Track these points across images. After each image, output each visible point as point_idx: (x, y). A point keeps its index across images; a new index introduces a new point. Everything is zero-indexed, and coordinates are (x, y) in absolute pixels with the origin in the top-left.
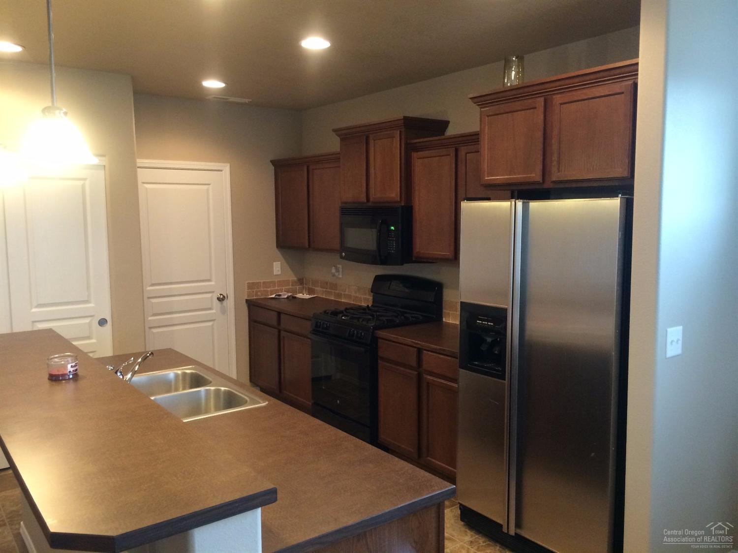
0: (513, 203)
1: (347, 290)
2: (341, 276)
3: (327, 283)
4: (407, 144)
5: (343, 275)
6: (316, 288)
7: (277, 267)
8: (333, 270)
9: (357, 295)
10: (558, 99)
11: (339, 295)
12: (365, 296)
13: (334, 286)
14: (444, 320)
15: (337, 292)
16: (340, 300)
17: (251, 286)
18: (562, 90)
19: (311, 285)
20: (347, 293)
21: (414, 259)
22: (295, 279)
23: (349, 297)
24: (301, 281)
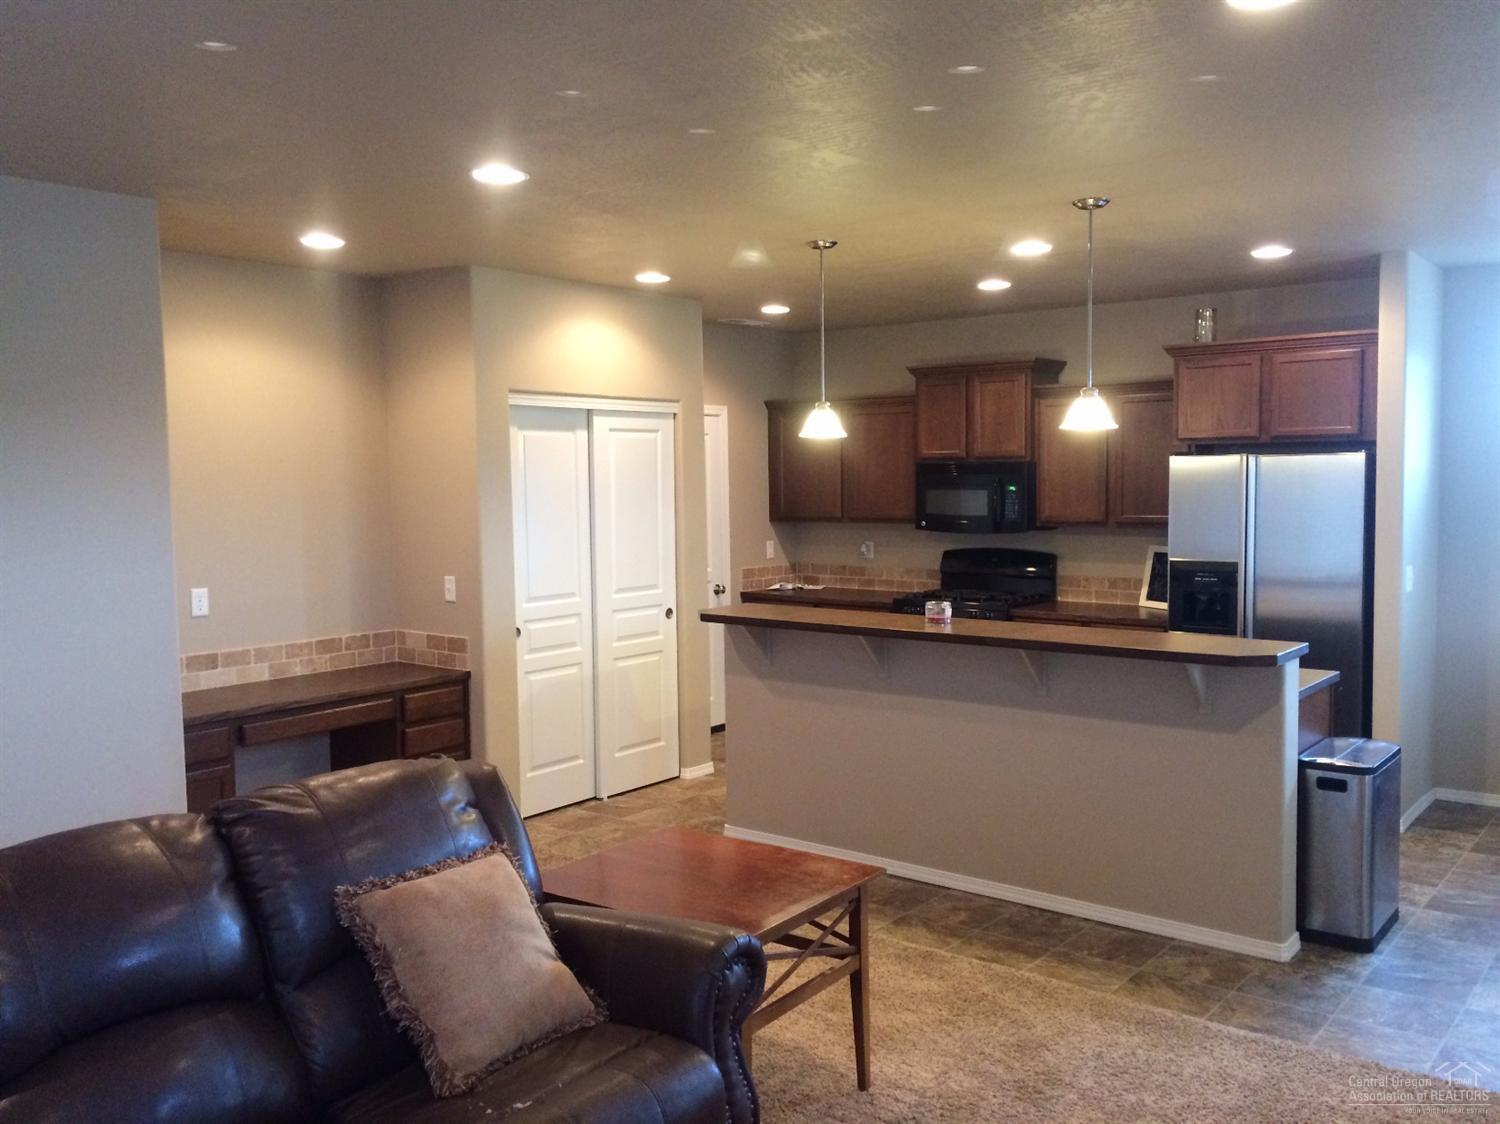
0: (1245, 458)
1: (885, 573)
2: (872, 556)
3: (844, 568)
4: (1033, 390)
5: (875, 553)
6: (820, 576)
7: (771, 548)
8: (864, 549)
9: (905, 579)
10: (1280, 358)
11: (870, 582)
12: (921, 580)
13: (862, 571)
14: (1059, 599)
15: (866, 577)
16: (872, 589)
17: (748, 574)
18: (1279, 350)
19: (810, 570)
20: (884, 578)
21: (1038, 524)
22: (788, 564)
23: (890, 583)
24: (793, 568)
